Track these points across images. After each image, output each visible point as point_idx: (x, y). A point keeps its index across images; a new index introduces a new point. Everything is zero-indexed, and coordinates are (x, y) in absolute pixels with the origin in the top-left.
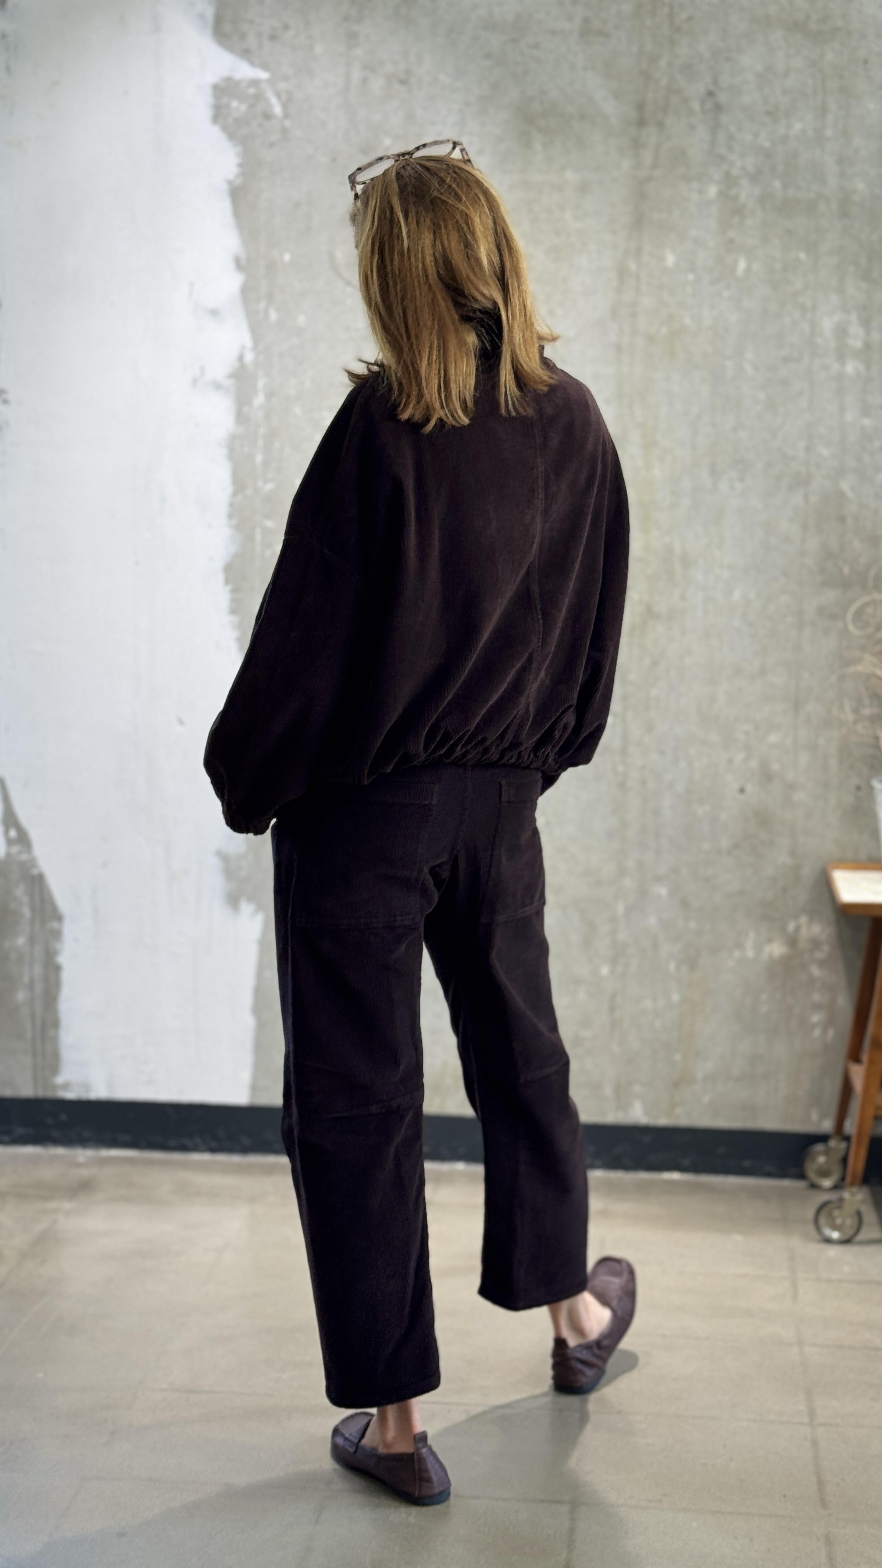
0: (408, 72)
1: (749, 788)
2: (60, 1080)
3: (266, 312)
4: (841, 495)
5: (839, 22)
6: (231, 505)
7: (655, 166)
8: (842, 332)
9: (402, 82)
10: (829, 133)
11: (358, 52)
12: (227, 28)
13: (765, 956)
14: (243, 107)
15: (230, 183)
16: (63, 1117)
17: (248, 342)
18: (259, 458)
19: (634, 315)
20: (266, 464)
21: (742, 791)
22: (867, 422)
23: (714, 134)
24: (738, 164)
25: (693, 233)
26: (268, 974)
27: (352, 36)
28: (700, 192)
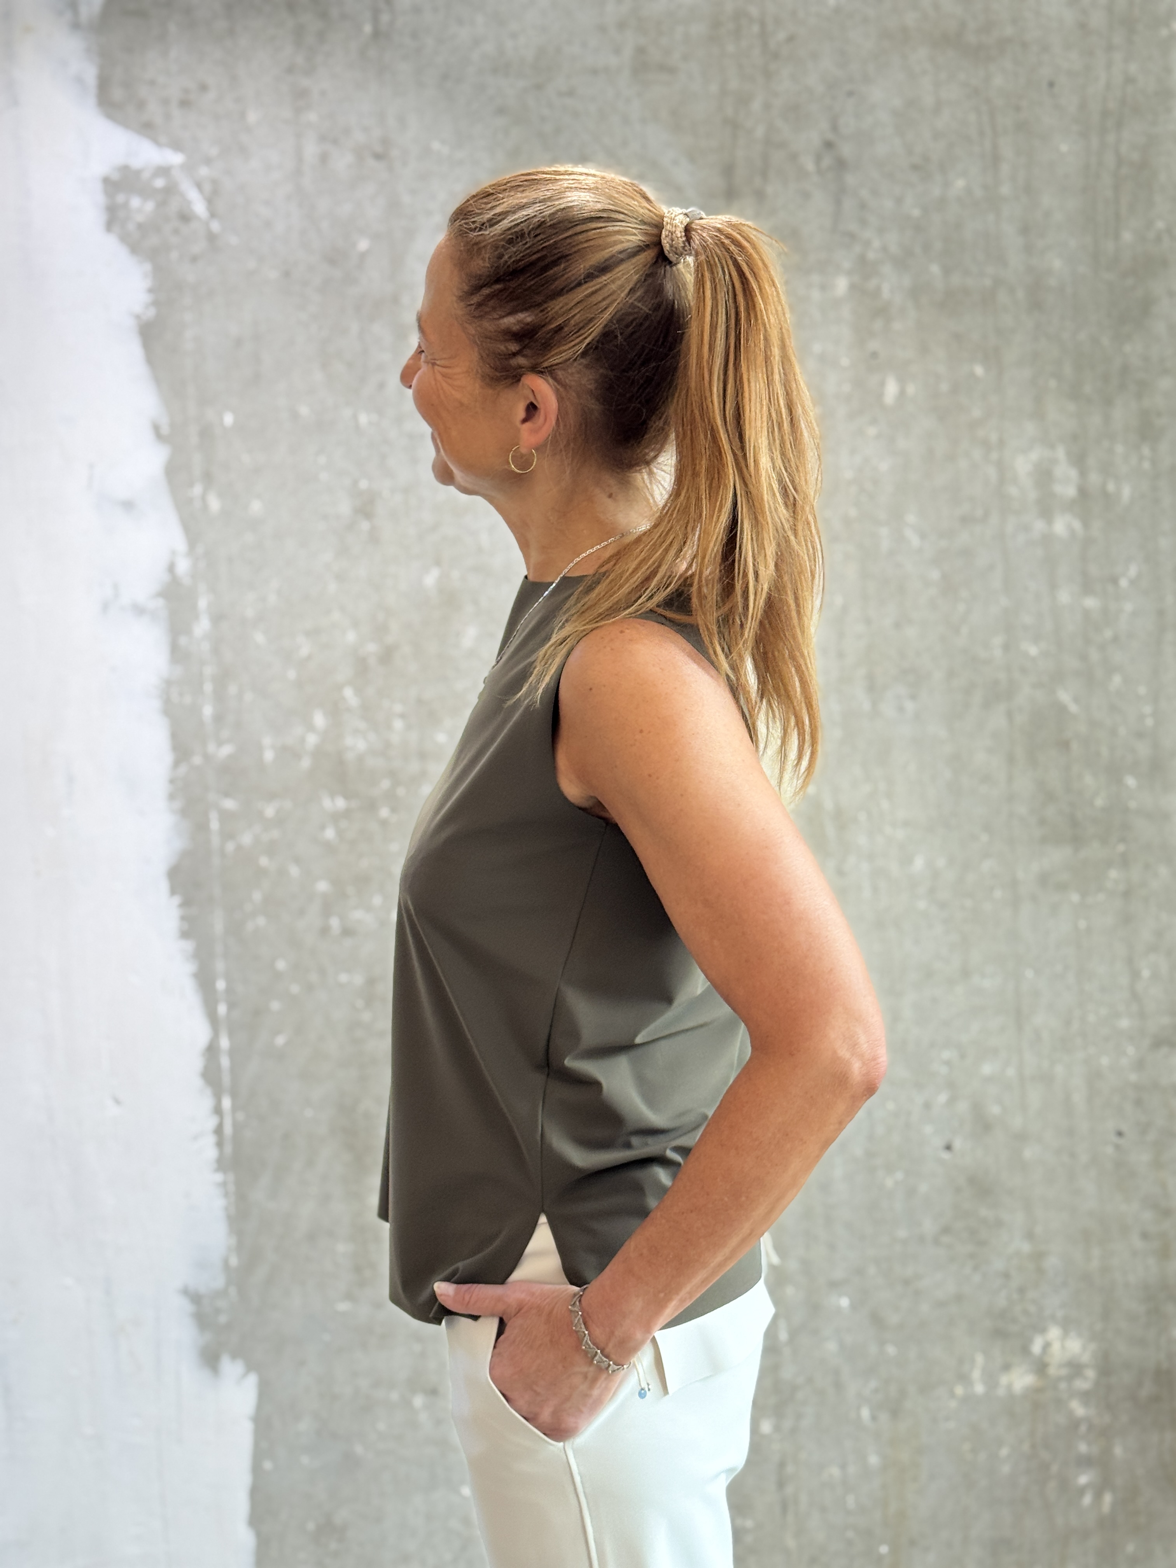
0: (386, 142)
1: (958, 1144)
3: (203, 498)
4: (1062, 709)
5: (1009, 31)
6: (172, 781)
8: (1044, 475)
9: (378, 157)
10: (1005, 190)
11: (312, 117)
12: (117, 94)
13: (1001, 1392)
14: (150, 206)
15: (138, 317)
17: (180, 543)
18: (208, 711)
20: (218, 718)
21: (948, 1148)
22: (1091, 602)
23: (838, 202)
24: (876, 244)
25: (817, 348)
26: (268, 1465)
27: (301, 94)
28: (823, 288)
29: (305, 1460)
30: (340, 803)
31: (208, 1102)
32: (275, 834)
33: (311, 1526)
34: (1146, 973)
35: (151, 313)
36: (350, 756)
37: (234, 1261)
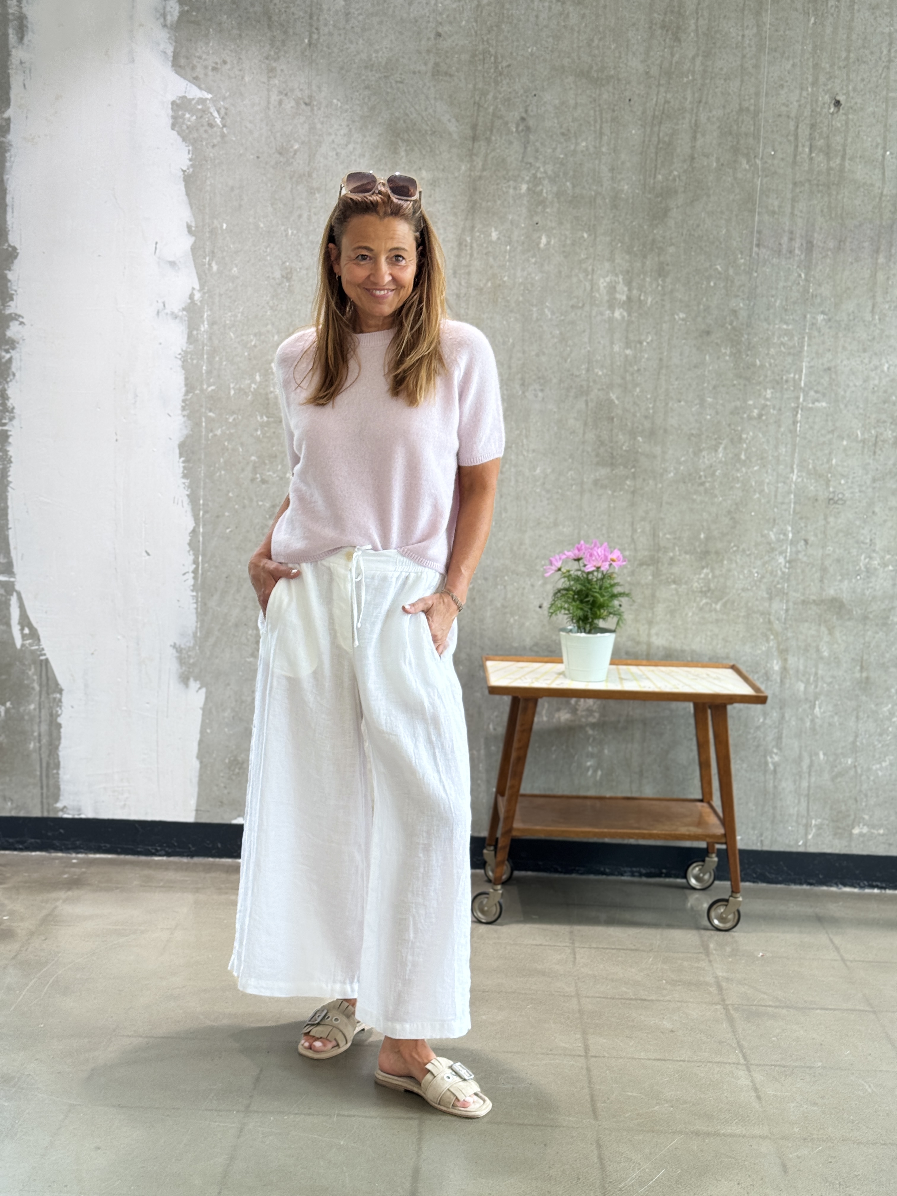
0: (310, 97)
2: (59, 805)
3: (210, 265)
4: (611, 402)
5: (612, 72)
6: (184, 401)
7: (484, 169)
8: (612, 289)
9: (306, 104)
10: (604, 149)
11: (276, 82)
12: (182, 62)
13: (555, 720)
14: (194, 117)
15: (184, 171)
16: (62, 831)
17: (197, 285)
18: (204, 368)
19: (469, 273)
20: (209, 372)
21: (540, 607)
22: (628, 352)
23: (525, 148)
24: (542, 169)
25: (510, 217)
26: (208, 731)
27: (271, 70)
28: (515, 188)
29: (226, 730)
30: (265, 419)
31: (192, 558)
32: (232, 431)
33: (227, 761)
34: (639, 530)
35: (191, 170)
36: (271, 396)
37: (198, 634)
